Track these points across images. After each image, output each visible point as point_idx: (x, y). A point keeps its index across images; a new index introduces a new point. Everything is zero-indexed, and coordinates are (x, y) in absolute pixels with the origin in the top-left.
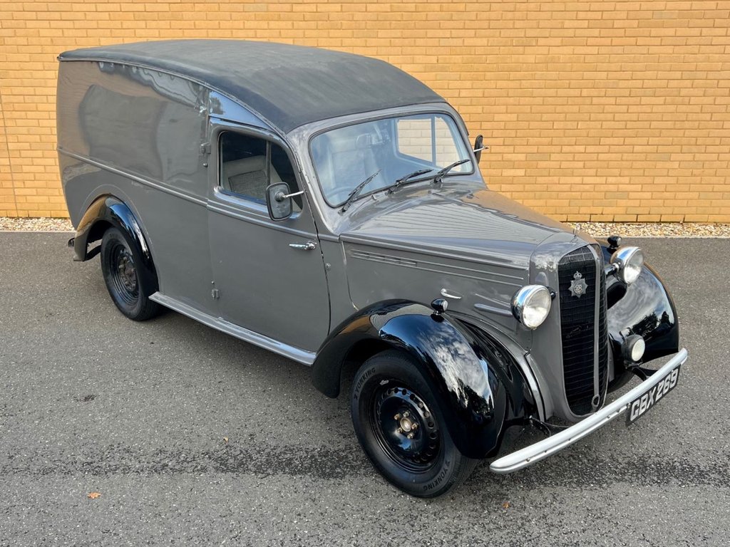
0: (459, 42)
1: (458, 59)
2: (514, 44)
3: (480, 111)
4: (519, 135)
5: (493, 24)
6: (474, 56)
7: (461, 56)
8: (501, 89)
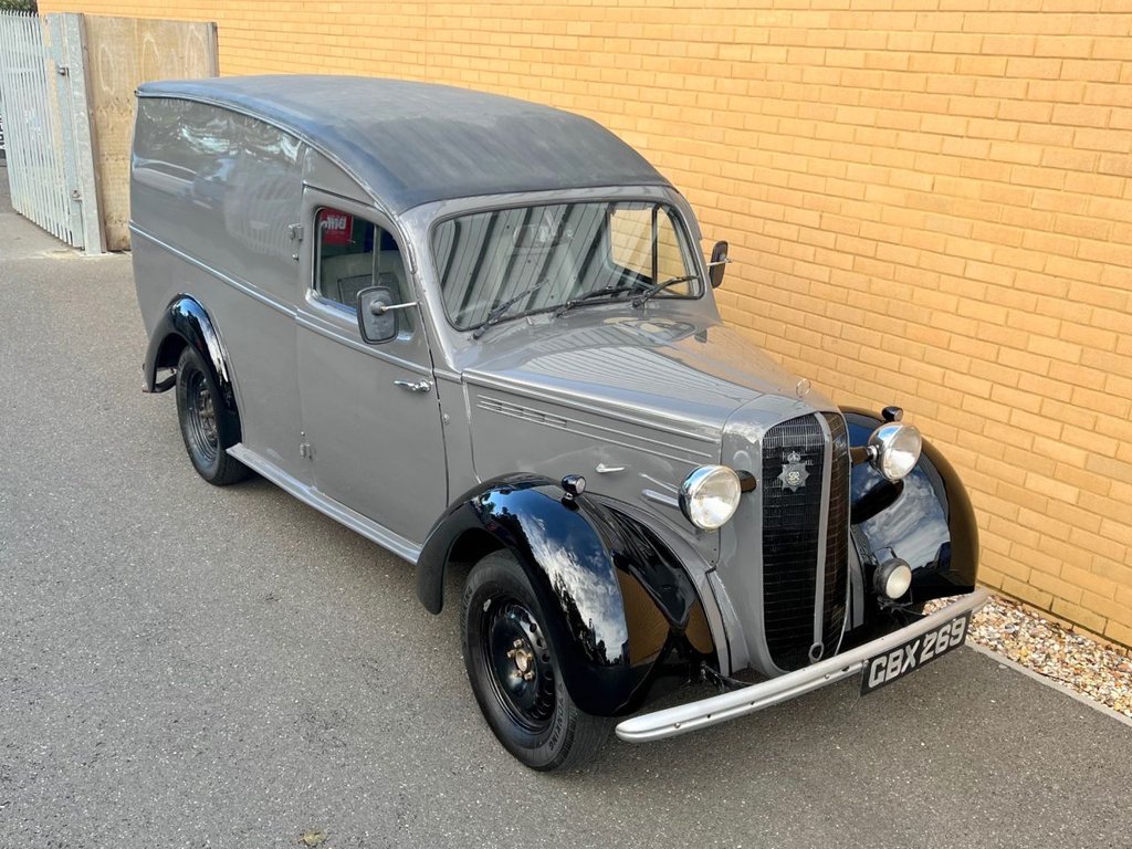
0: (978, 148)
1: (972, 188)
2: (1101, 170)
3: (1001, 319)
4: (1077, 399)
5: (1062, 113)
6: (1007, 186)
7: (980, 182)
8: (1055, 277)
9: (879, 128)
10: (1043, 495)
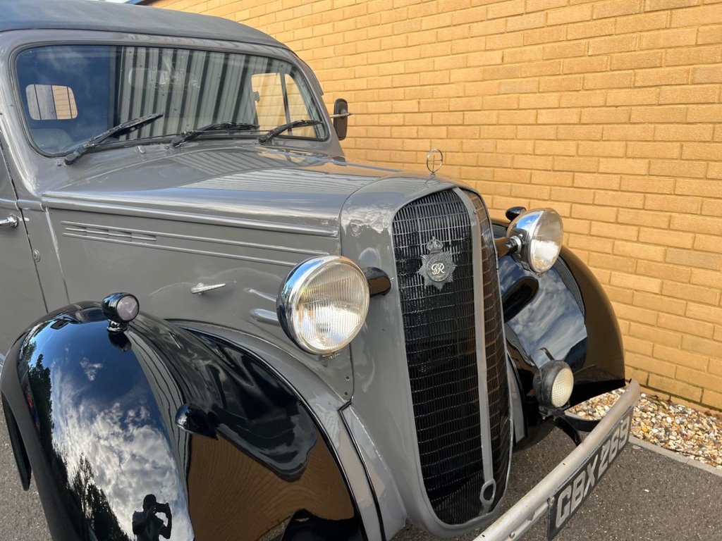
1: (535, 52)
2: (648, 9)
3: (572, 151)
4: (649, 204)
6: (565, 43)
7: (541, 46)
8: (616, 107)
9: (454, 25)
10: (628, 289)
